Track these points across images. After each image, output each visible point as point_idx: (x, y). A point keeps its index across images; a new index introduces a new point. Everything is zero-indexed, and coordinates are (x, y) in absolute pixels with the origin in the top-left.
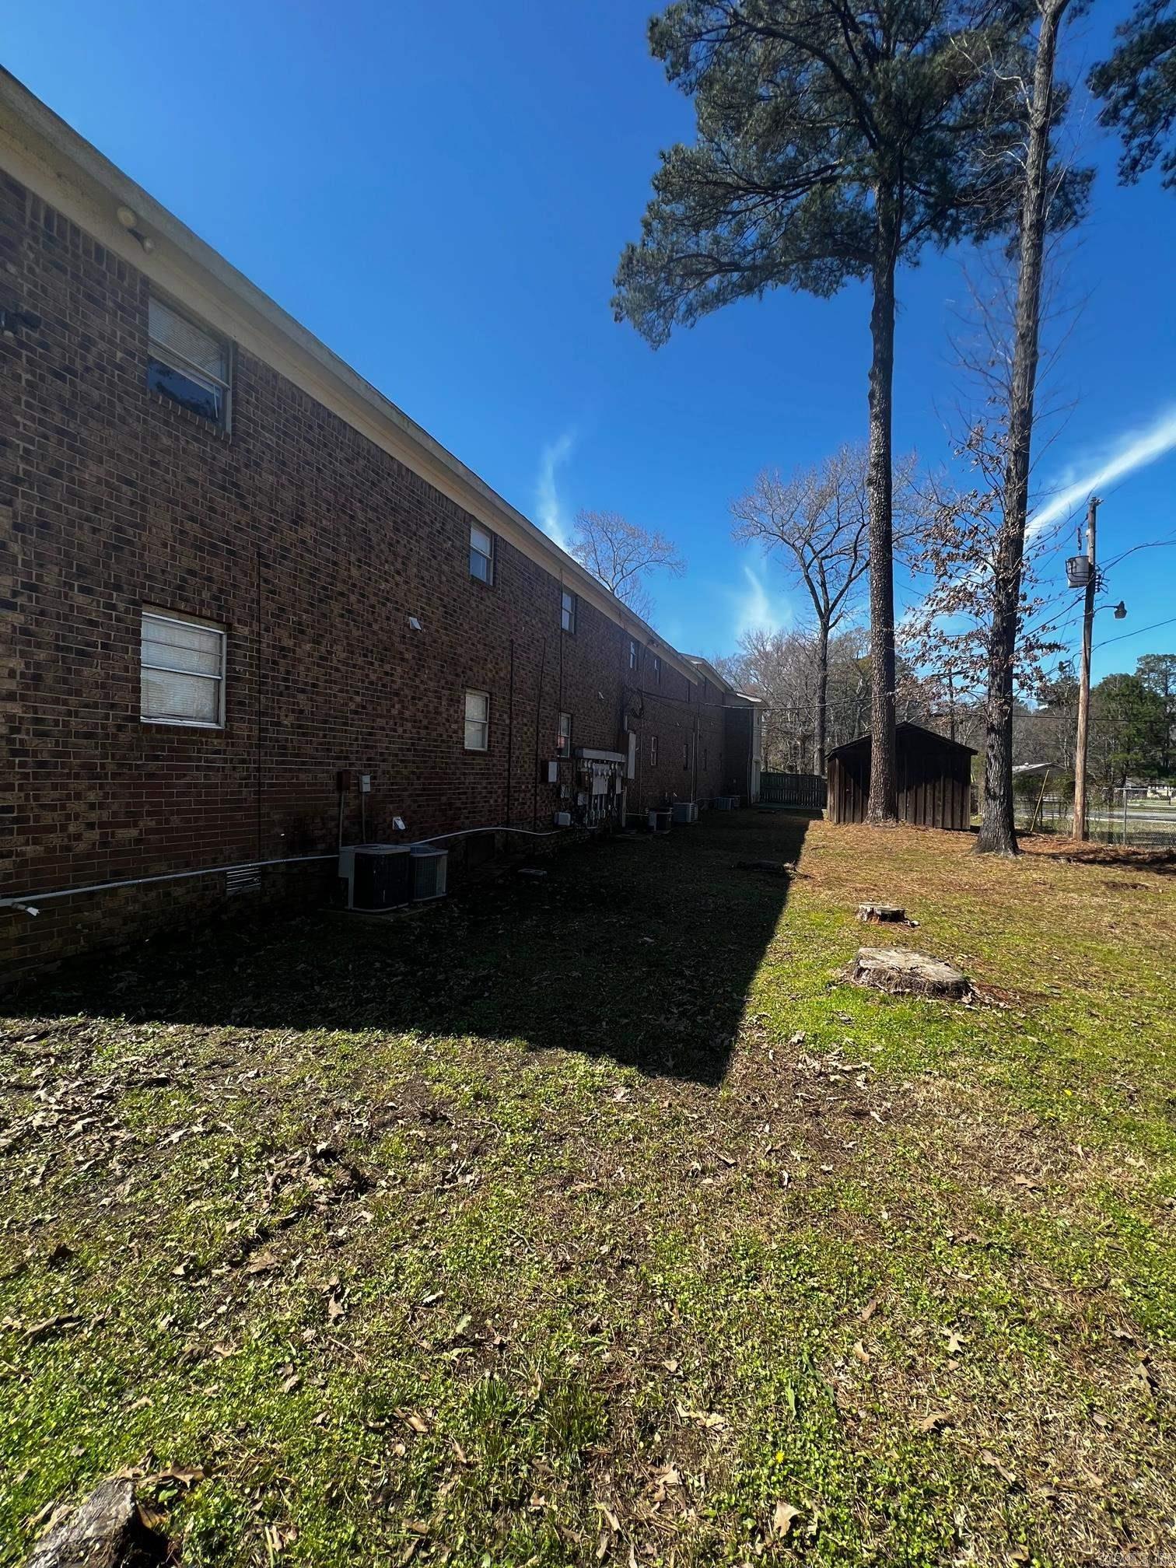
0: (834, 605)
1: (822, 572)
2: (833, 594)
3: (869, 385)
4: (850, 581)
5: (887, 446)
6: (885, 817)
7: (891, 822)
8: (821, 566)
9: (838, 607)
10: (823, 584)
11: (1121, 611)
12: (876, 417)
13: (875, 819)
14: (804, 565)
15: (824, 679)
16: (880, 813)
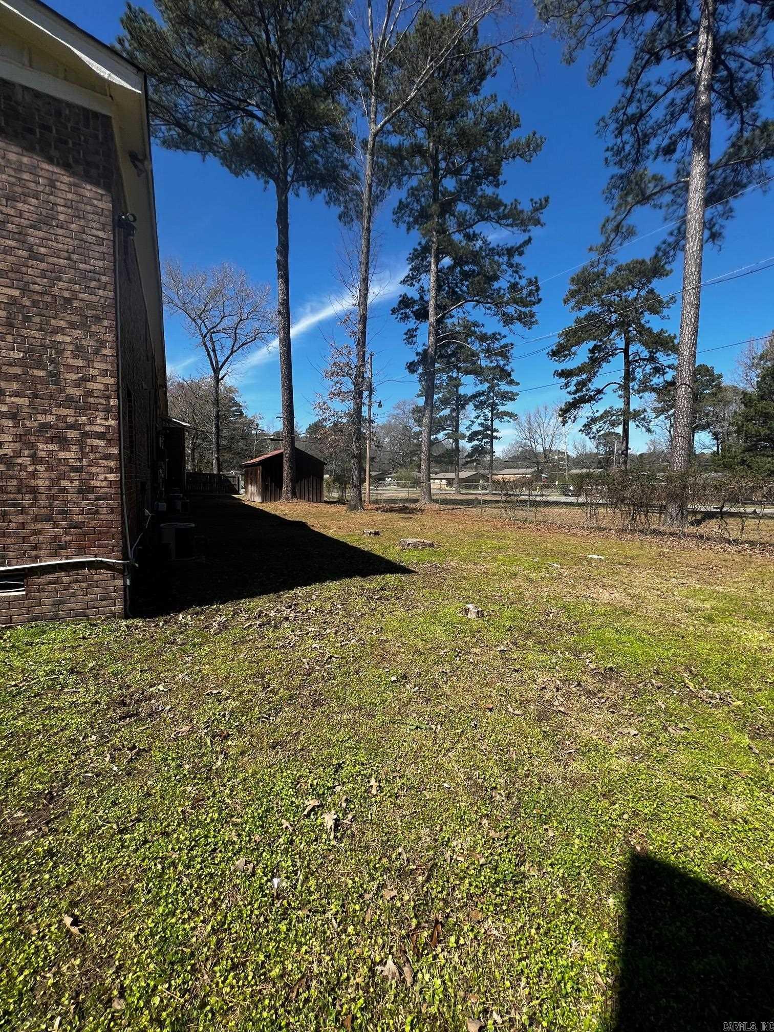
0: (222, 366)
1: (213, 343)
2: (221, 359)
3: (277, 257)
4: (232, 353)
5: (288, 295)
6: (292, 497)
7: (295, 500)
8: (211, 337)
9: (225, 367)
10: (214, 350)
11: (380, 406)
12: (282, 277)
13: (287, 499)
14: (202, 335)
15: (218, 412)
16: (289, 495)
